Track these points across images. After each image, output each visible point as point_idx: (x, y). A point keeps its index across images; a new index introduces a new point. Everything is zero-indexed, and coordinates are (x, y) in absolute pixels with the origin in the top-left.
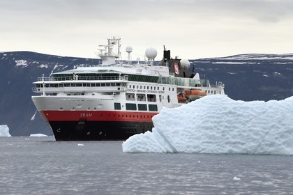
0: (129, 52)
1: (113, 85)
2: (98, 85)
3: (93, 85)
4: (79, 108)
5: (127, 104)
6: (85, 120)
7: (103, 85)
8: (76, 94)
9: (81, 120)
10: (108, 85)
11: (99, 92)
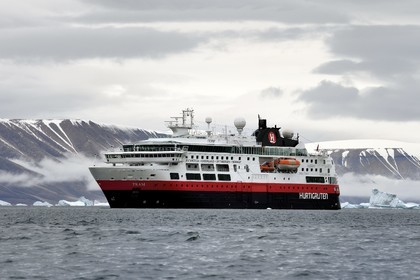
0: (209, 123)
1: (168, 155)
2: (155, 156)
3: (151, 156)
4: (130, 178)
5: (187, 174)
6: (138, 189)
7: (160, 155)
8: (137, 164)
9: (134, 189)
10: (164, 155)
11: (156, 163)
